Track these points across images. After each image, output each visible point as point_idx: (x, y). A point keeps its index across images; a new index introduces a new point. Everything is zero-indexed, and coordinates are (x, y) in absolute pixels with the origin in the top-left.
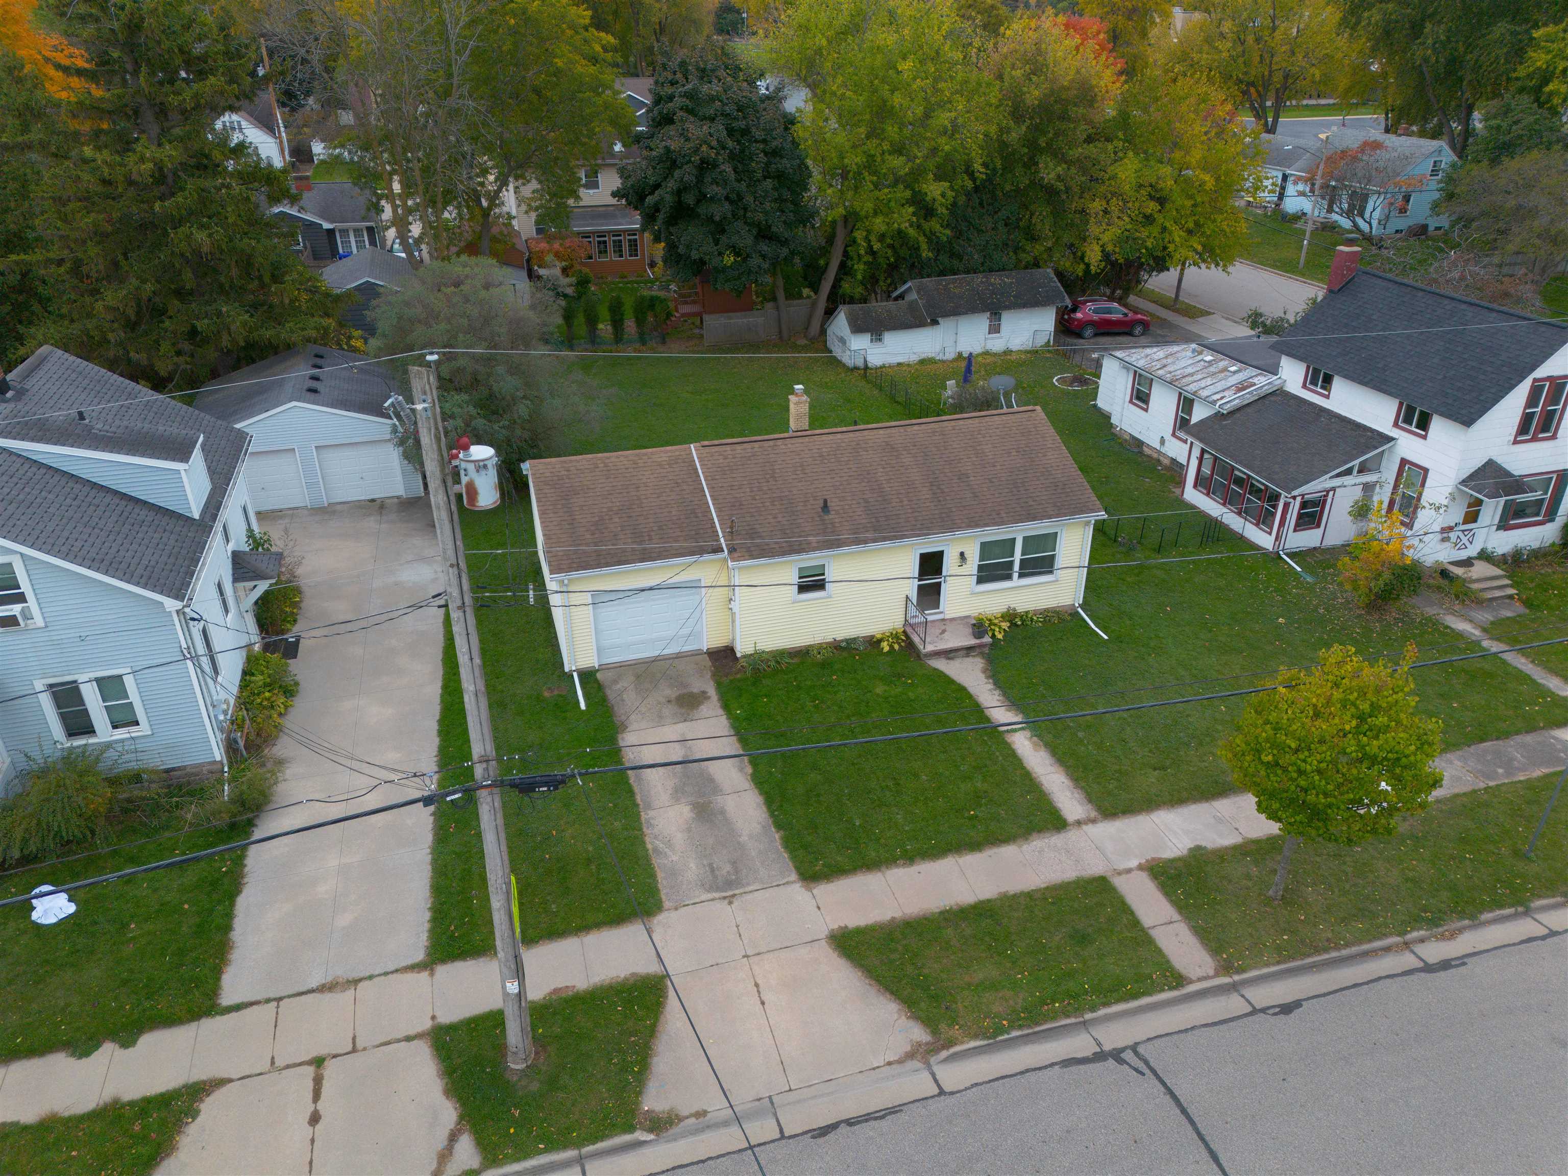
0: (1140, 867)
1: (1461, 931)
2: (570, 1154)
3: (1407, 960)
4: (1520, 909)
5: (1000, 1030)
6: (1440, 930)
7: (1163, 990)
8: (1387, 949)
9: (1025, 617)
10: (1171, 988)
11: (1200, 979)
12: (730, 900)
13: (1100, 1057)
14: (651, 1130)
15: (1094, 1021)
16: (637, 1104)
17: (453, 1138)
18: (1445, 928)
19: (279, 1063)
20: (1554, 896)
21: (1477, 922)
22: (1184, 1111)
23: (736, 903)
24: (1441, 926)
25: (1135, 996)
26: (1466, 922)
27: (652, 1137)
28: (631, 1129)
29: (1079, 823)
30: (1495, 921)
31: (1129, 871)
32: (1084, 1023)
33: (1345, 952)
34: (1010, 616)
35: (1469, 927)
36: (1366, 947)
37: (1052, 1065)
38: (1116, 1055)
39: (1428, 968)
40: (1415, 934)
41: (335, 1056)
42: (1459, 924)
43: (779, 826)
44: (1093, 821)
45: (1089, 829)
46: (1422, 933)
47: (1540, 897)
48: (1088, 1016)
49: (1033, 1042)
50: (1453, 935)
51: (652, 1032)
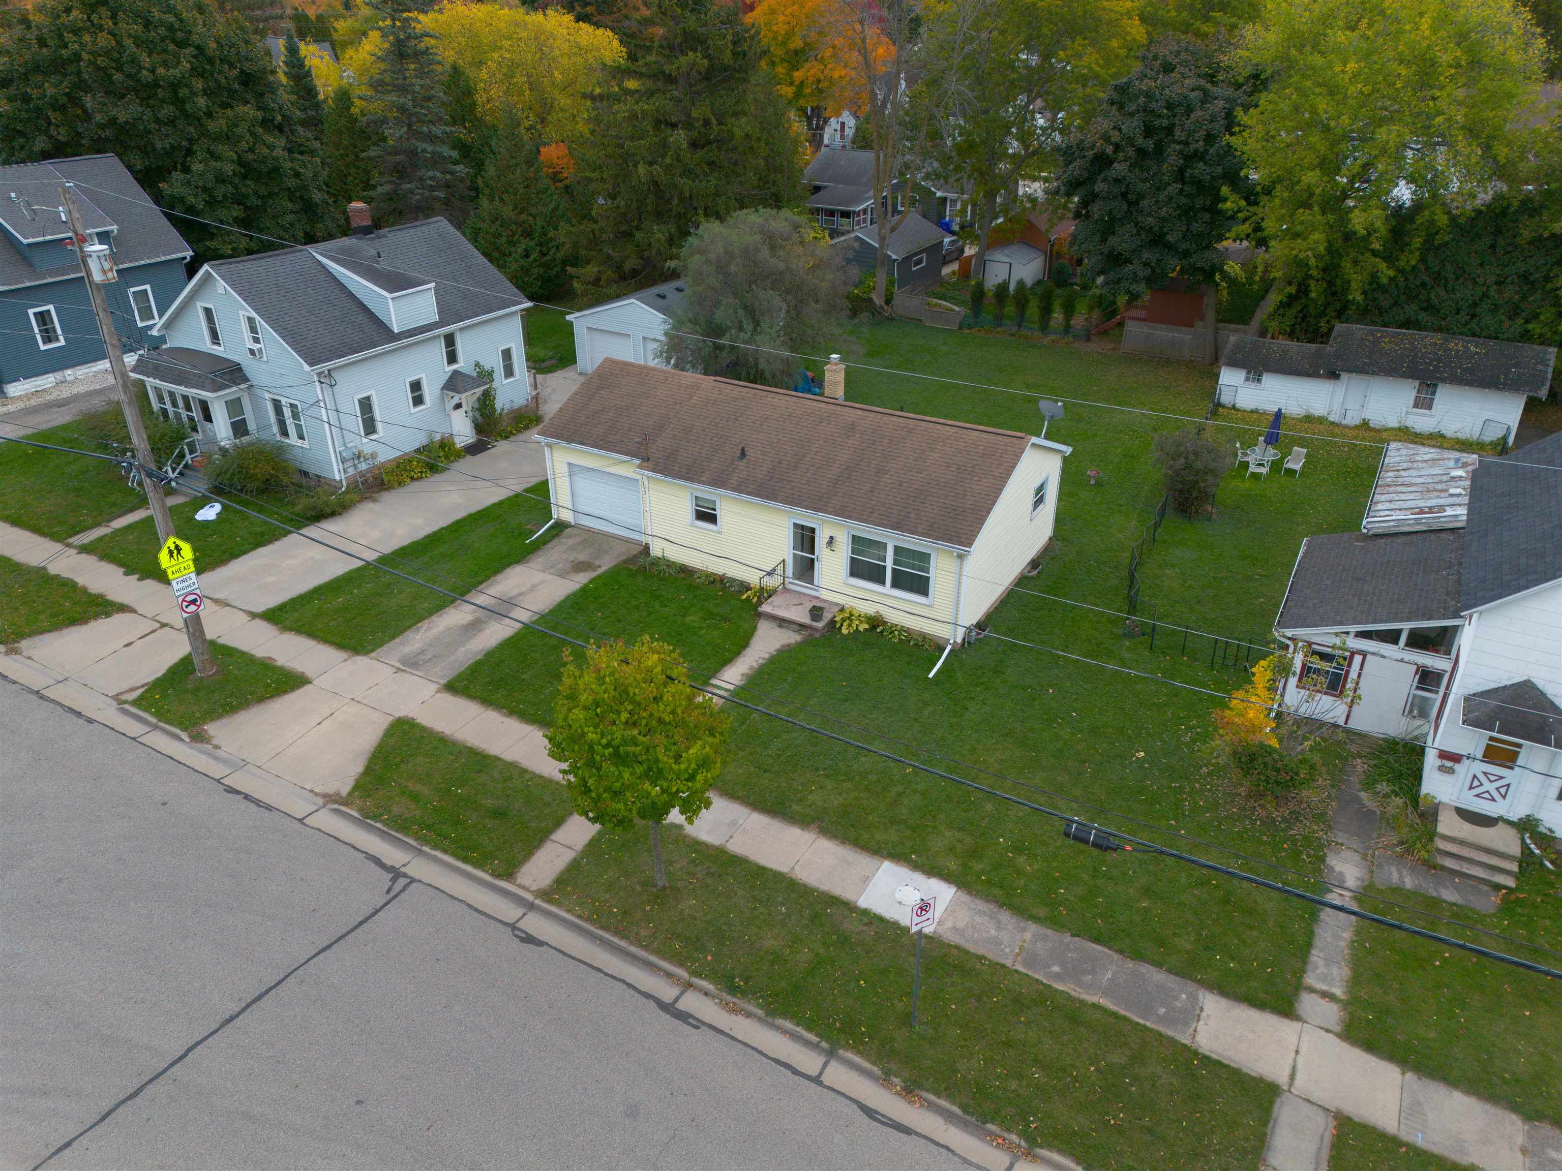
1: (748, 1015)
2: (154, 720)
3: (668, 992)
4: (824, 1044)
5: (375, 818)
6: (729, 998)
7: (486, 872)
8: (669, 975)
9: (892, 629)
10: (492, 875)
11: (520, 886)
12: (398, 671)
13: (391, 869)
14: (190, 737)
15: (426, 855)
16: (204, 723)
17: (142, 685)
18: (735, 1000)
20: (874, 1063)
21: (770, 1020)
23: (398, 674)
24: (734, 995)
25: (465, 860)
26: (760, 1012)
27: (187, 740)
28: (185, 729)
30: (785, 1032)
32: (420, 851)
33: (633, 949)
34: (876, 622)
35: (760, 1019)
36: (653, 959)
37: (363, 852)
38: (398, 876)
39: (668, 1008)
40: (703, 983)
42: (751, 1008)
46: (711, 987)
47: (859, 1053)
48: (426, 849)
49: (383, 838)
50: (735, 1011)
51: (262, 699)
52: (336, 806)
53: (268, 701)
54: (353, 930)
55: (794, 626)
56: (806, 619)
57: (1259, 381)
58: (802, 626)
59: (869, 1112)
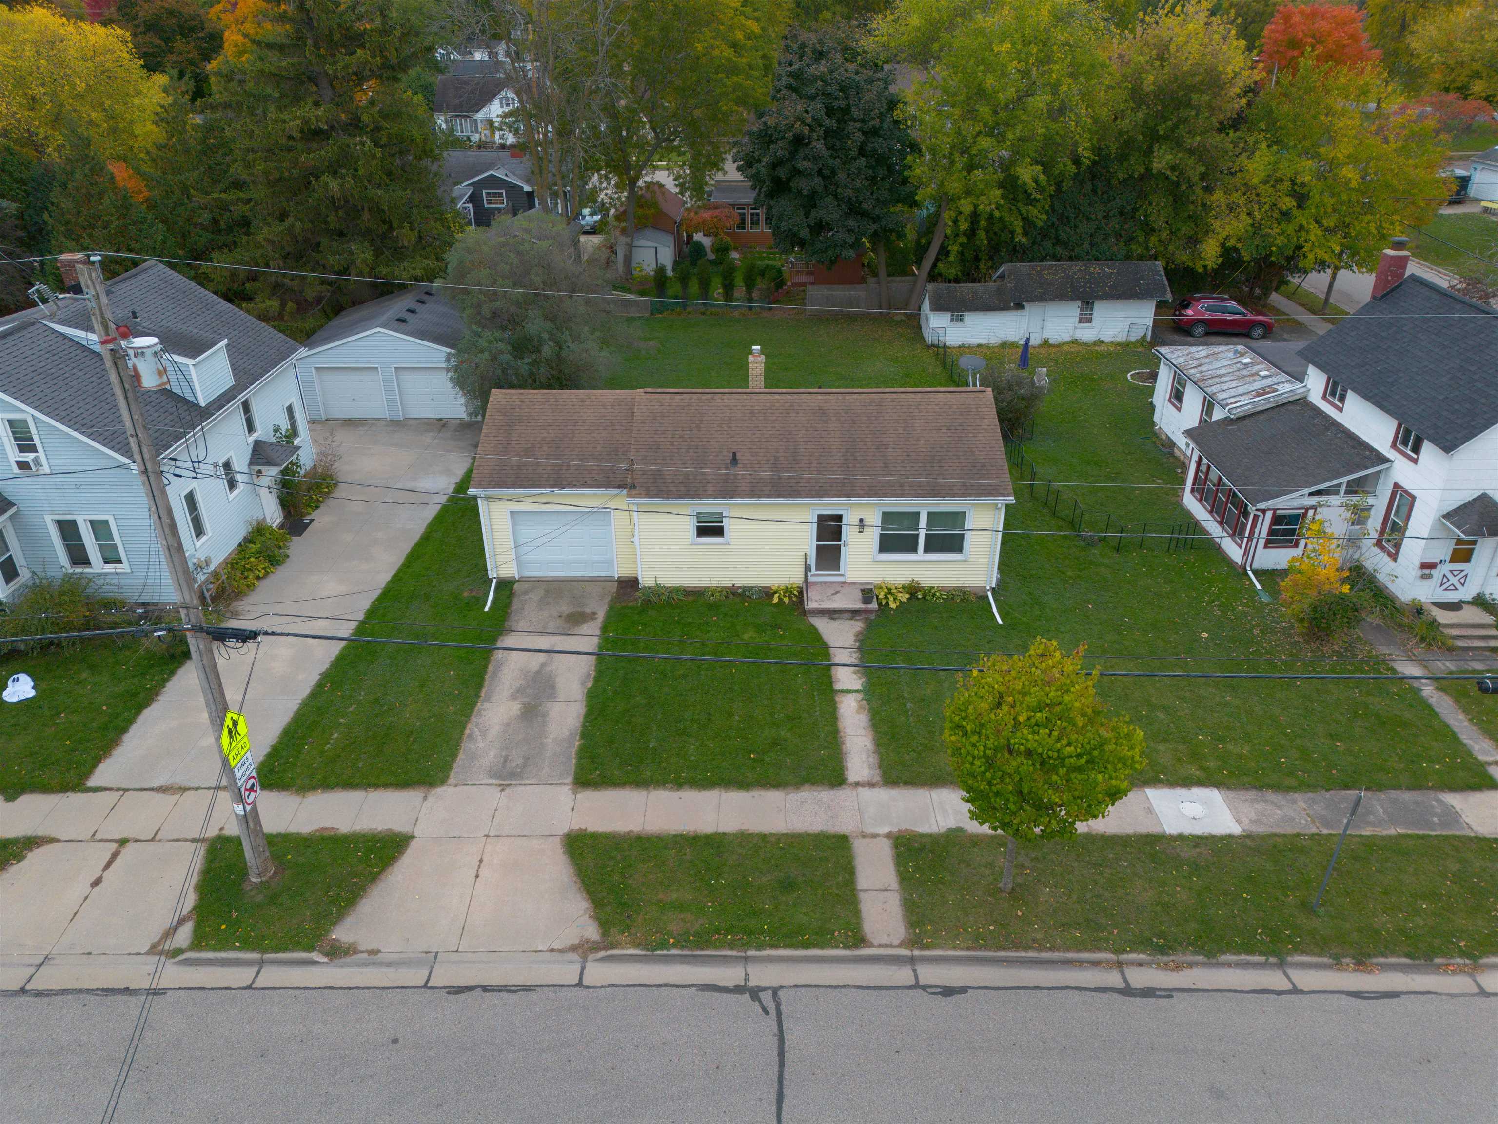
0: (888, 836)
1: (1191, 965)
2: (255, 956)
3: (1113, 979)
4: (1272, 960)
5: (663, 945)
6: (1165, 958)
7: (837, 947)
8: (1095, 964)
9: (929, 592)
10: (846, 947)
11: (880, 946)
12: (503, 788)
13: (738, 990)
14: (326, 954)
15: (755, 959)
16: (328, 931)
17: (181, 922)
18: (1172, 958)
19: (98, 836)
20: (1320, 956)
21: (1214, 961)
22: (781, 1054)
23: (508, 791)
24: (1168, 954)
25: (806, 946)
26: (1200, 958)
27: (326, 960)
28: (310, 948)
29: (857, 784)
30: (1235, 965)
31: (875, 836)
32: (746, 958)
33: (1045, 955)
34: (913, 590)
35: (1203, 965)
36: (1070, 955)
37: (690, 986)
38: (755, 993)
39: (1127, 991)
40: (1133, 956)
41: (136, 841)
42: (1190, 958)
43: (583, 736)
44: (871, 785)
45: (865, 793)
46: (1142, 956)
47: (1303, 952)
48: (751, 953)
49: (688, 963)
50: (1178, 968)
51: (374, 878)
52: (602, 954)
53: (383, 876)
54: (782, 1064)
55: (846, 615)
56: (860, 606)
57: (961, 320)
58: (854, 613)
59: (1357, 995)
